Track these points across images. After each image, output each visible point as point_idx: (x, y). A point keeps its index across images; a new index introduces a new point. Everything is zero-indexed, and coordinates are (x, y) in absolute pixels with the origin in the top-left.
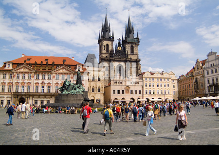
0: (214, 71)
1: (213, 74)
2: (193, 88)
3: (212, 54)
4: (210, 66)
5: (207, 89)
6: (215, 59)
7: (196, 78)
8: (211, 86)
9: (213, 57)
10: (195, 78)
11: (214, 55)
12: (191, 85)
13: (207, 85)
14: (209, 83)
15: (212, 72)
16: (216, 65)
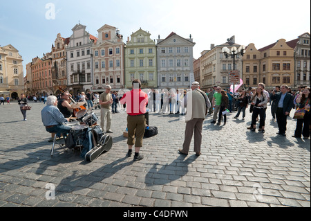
0: (81, 54)
1: (79, 58)
2: (51, 77)
3: (79, 29)
4: (76, 45)
5: (69, 78)
6: (82, 35)
7: (55, 63)
8: (75, 74)
9: (80, 33)
10: (53, 61)
11: (82, 30)
12: (48, 73)
13: (70, 73)
14: (72, 70)
15: (78, 55)
16: (84, 44)
